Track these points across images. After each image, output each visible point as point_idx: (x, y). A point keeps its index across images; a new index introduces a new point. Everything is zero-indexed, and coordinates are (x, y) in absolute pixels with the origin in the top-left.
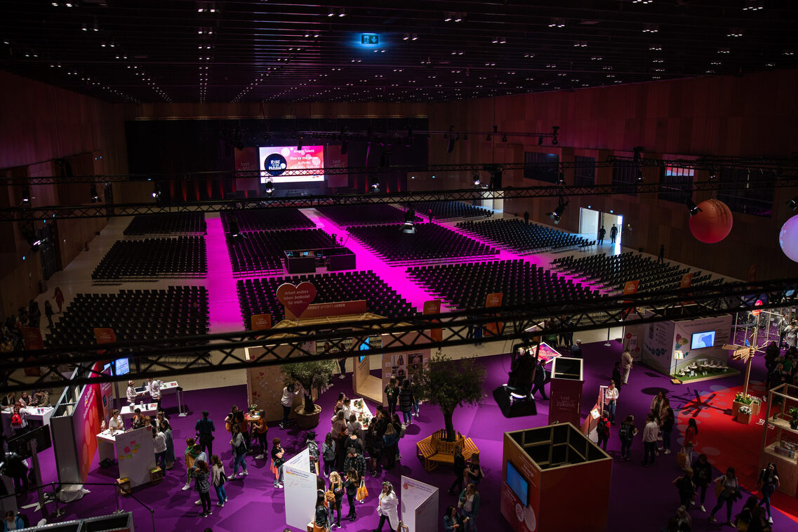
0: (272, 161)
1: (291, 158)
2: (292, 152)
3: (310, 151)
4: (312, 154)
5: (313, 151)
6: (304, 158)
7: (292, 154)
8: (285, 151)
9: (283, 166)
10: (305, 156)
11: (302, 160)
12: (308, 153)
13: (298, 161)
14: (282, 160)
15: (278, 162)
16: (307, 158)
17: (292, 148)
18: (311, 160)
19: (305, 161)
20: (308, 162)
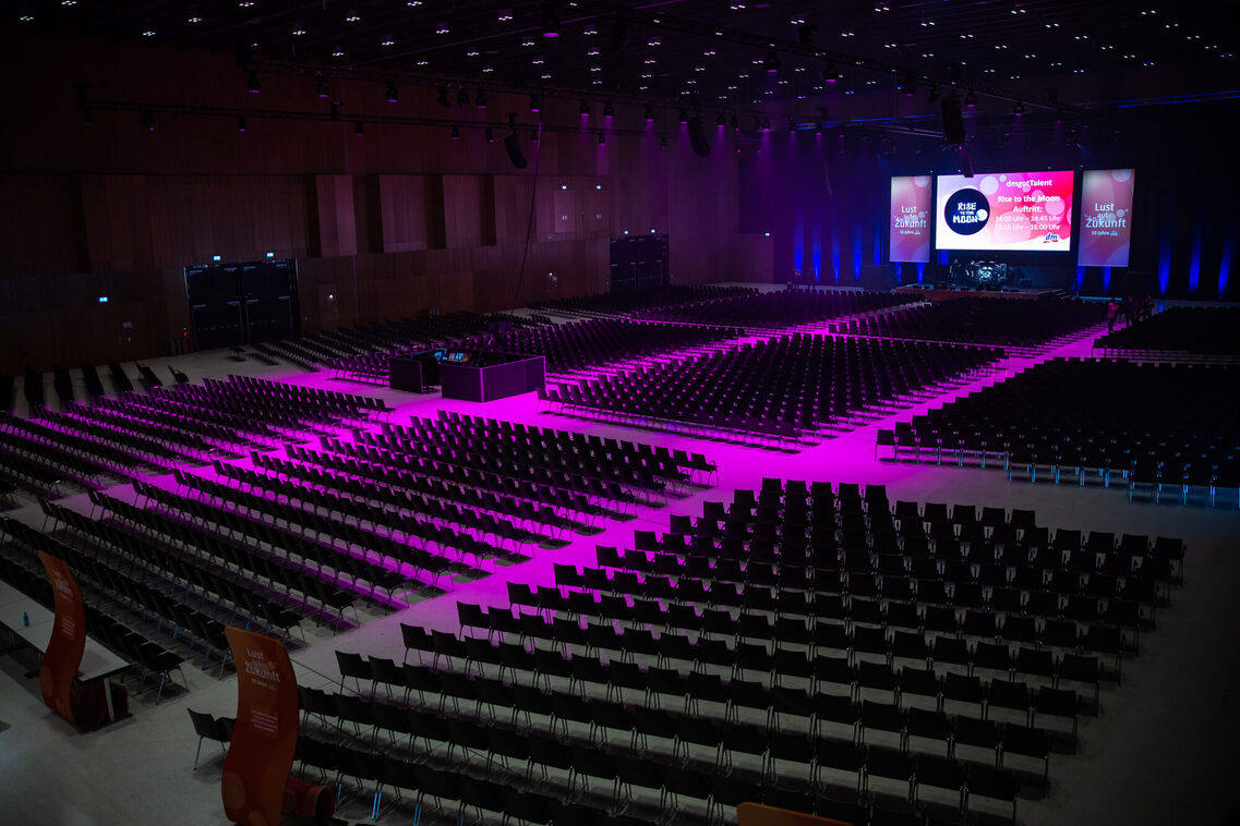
0: (960, 206)
1: (1000, 199)
2: (1002, 185)
3: (1041, 183)
4: (1047, 191)
5: (1049, 183)
6: (1027, 199)
7: (1003, 190)
8: (988, 184)
9: (982, 214)
10: (1030, 194)
11: (1023, 204)
12: (1039, 188)
13: (1014, 204)
14: (981, 201)
15: (972, 206)
16: (1033, 199)
17: (1003, 177)
18: (1042, 204)
19: (1030, 204)
20: (1035, 209)
